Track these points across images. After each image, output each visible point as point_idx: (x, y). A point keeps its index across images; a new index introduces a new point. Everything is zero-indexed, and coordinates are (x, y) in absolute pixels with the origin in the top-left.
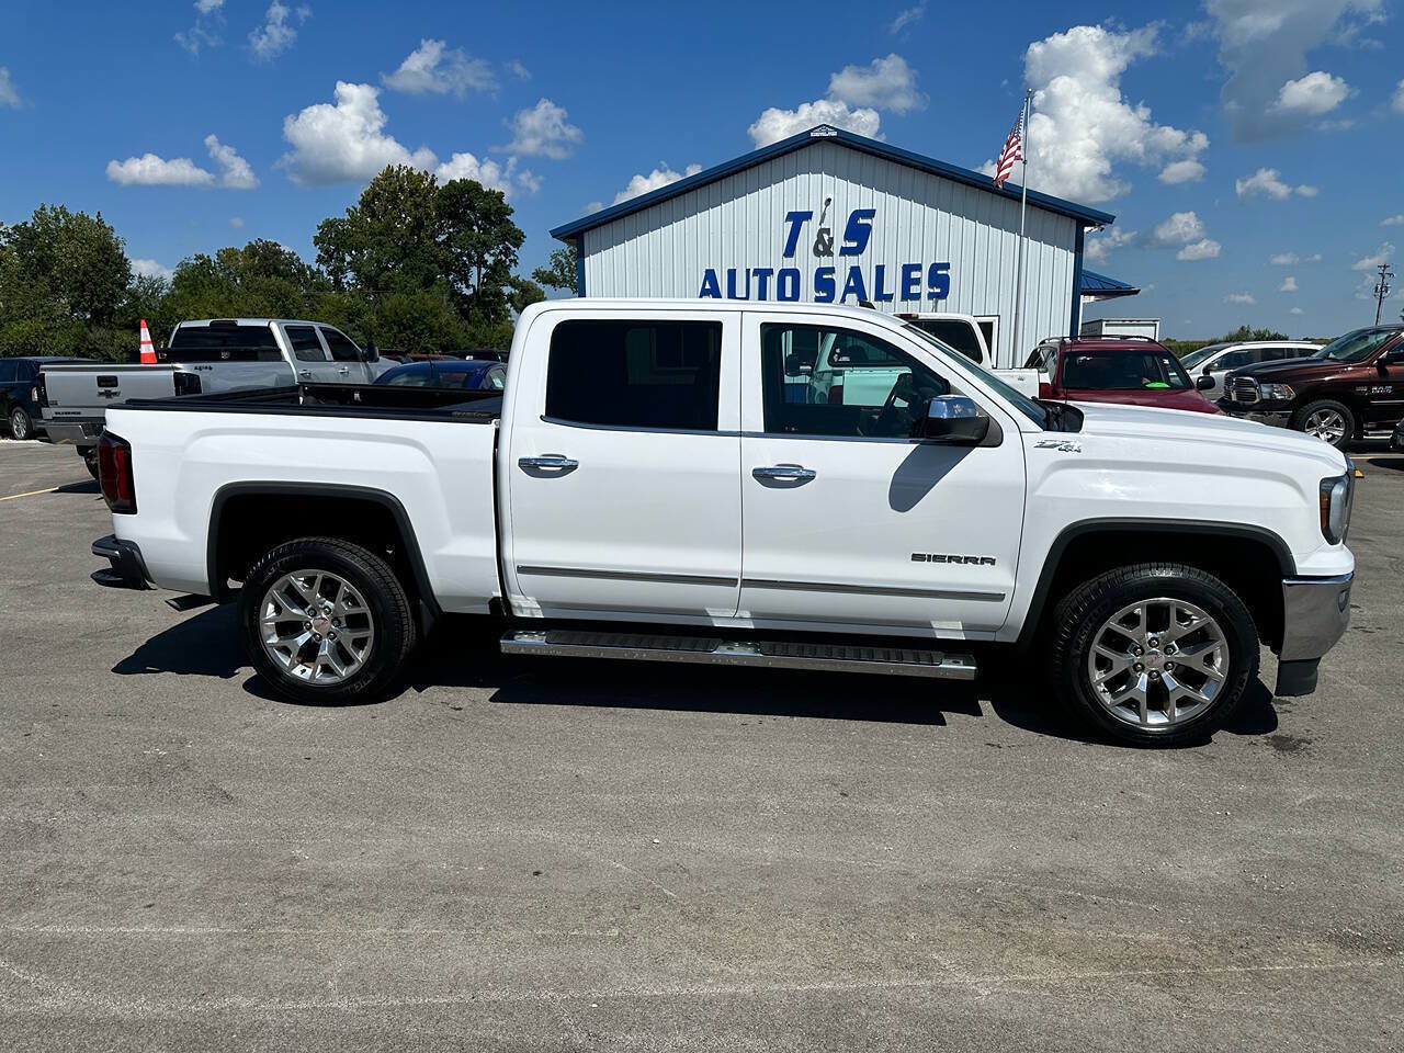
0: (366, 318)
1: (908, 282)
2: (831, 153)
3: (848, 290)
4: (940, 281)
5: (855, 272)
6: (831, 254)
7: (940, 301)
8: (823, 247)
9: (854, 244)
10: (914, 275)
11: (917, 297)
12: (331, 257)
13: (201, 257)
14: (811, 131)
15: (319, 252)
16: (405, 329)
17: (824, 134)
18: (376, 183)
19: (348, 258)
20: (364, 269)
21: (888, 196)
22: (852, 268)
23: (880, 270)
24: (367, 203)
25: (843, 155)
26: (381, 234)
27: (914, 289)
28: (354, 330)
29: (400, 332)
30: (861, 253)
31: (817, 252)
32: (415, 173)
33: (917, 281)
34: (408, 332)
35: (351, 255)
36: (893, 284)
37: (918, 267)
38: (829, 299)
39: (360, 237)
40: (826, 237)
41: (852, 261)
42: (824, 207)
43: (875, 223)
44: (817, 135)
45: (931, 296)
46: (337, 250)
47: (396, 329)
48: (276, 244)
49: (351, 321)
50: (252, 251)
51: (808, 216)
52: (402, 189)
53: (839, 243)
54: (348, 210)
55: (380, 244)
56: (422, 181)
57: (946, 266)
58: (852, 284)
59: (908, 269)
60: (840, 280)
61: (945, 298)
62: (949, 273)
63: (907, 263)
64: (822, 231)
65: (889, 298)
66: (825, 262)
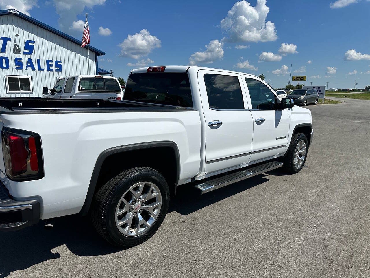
1: (48, 66)
2: (15, 19)
3: (28, 66)
4: (59, 66)
5: (30, 60)
6: (20, 53)
7: (60, 72)
8: (16, 50)
9: (28, 51)
10: (50, 63)
11: (52, 70)
14: (9, 10)
17: (14, 12)
21: (38, 37)
22: (29, 59)
23: (39, 61)
25: (20, 21)
27: (51, 68)
30: (31, 54)
31: (14, 52)
33: (52, 65)
36: (43, 65)
37: (52, 61)
38: (21, 68)
40: (17, 48)
41: (28, 57)
42: (15, 37)
43: (35, 45)
44: (11, 12)
45: (57, 70)
51: (10, 39)
53: (22, 50)
57: (60, 62)
58: (29, 64)
59: (48, 61)
60: (25, 62)
61: (61, 71)
62: (61, 64)
63: (48, 59)
64: (15, 46)
65: (43, 70)
66: (18, 56)
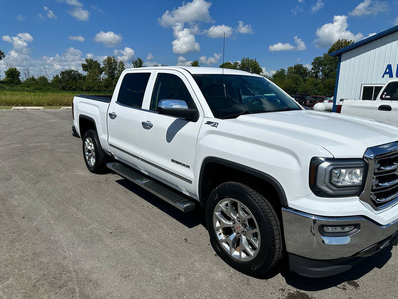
0: (320, 86)
12: (316, 68)
13: (282, 69)
15: (312, 67)
16: (331, 89)
18: (334, 45)
19: (321, 68)
20: (325, 71)
24: (330, 52)
26: (332, 60)
28: (316, 89)
29: (329, 90)
32: (347, 41)
34: (332, 90)
35: (322, 67)
39: (326, 62)
46: (318, 66)
47: (328, 89)
48: (302, 65)
49: (315, 87)
50: (295, 67)
52: (342, 46)
54: (324, 54)
55: (331, 64)
56: (349, 43)
